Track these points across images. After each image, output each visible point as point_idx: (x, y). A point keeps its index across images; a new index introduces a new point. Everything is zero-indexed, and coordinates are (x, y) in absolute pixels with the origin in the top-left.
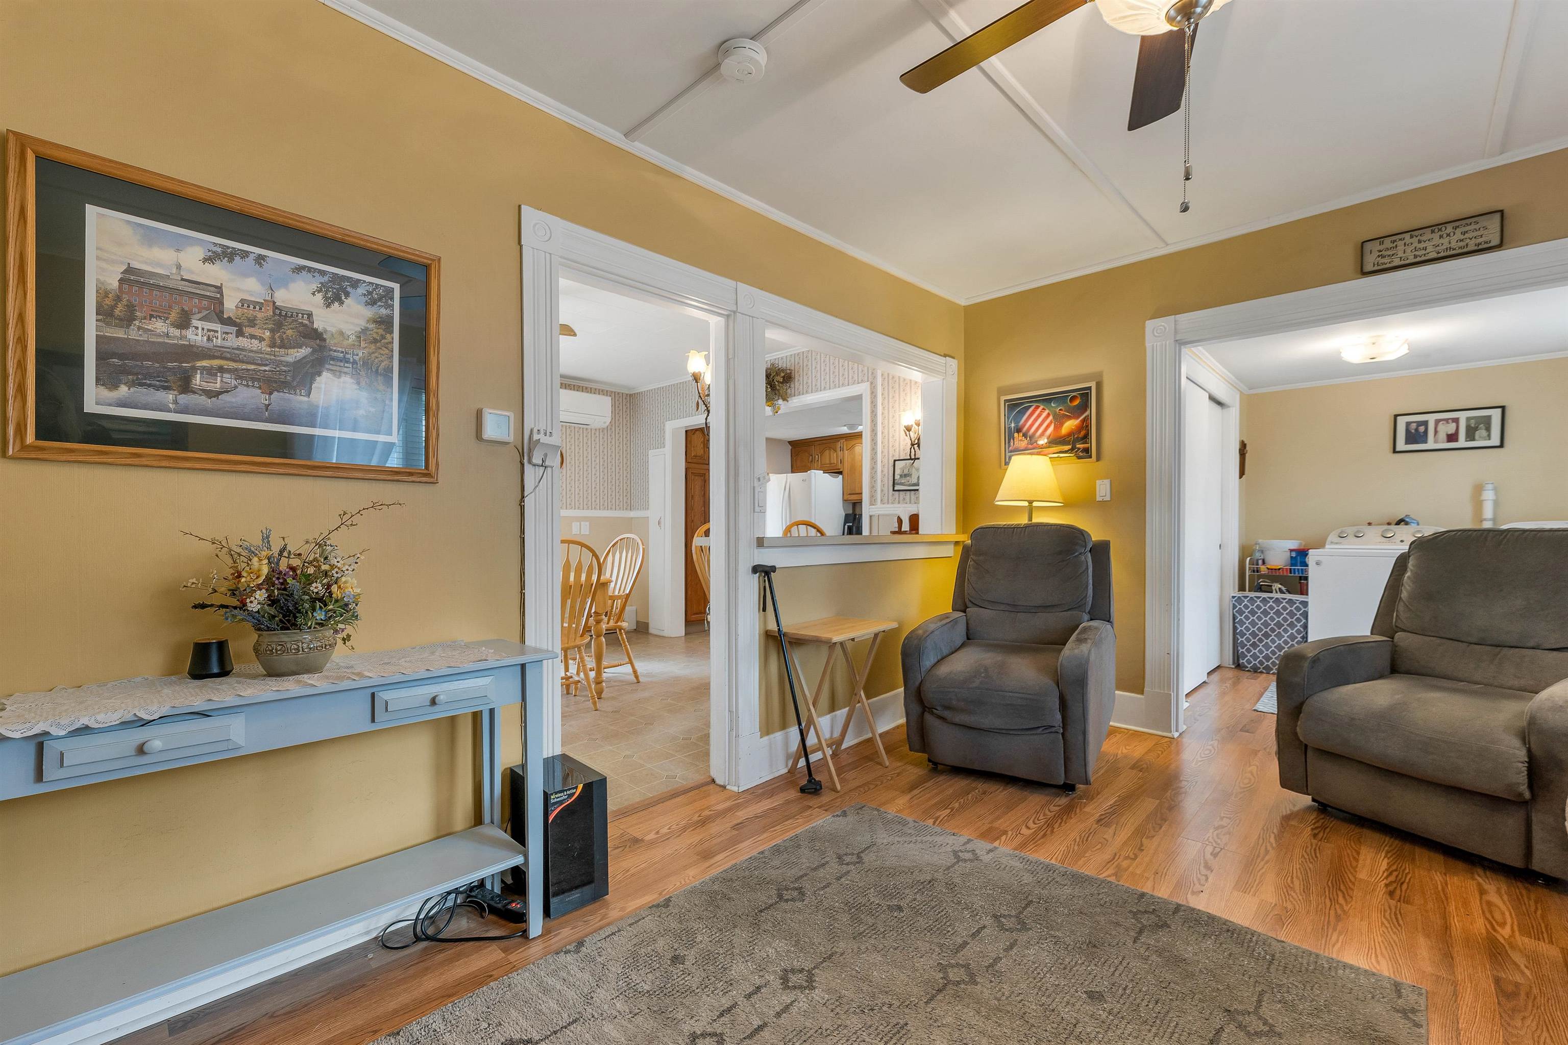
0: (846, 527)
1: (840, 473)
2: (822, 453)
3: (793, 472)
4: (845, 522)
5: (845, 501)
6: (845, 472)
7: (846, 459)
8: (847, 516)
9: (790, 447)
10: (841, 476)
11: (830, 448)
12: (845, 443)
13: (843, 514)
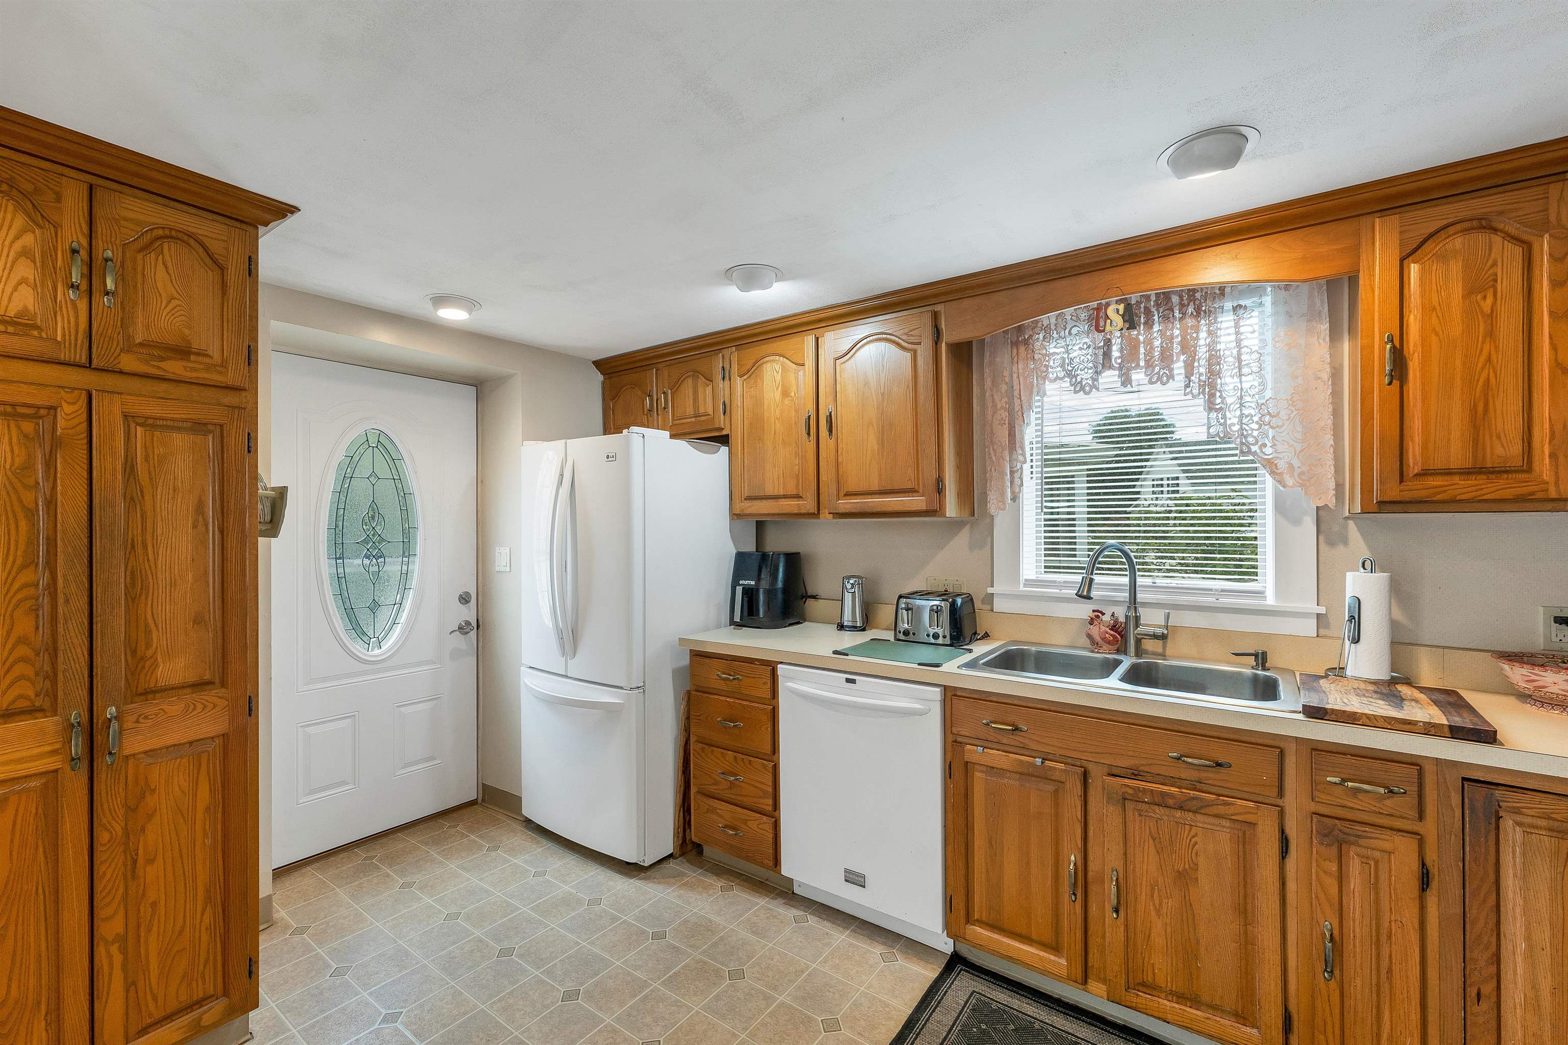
0: (739, 590)
1: (724, 440)
2: (676, 386)
3: (606, 431)
4: (738, 575)
5: (736, 516)
6: (736, 439)
7: (738, 401)
8: (741, 558)
9: (601, 377)
10: (724, 450)
11: (696, 374)
12: (735, 359)
13: (731, 551)
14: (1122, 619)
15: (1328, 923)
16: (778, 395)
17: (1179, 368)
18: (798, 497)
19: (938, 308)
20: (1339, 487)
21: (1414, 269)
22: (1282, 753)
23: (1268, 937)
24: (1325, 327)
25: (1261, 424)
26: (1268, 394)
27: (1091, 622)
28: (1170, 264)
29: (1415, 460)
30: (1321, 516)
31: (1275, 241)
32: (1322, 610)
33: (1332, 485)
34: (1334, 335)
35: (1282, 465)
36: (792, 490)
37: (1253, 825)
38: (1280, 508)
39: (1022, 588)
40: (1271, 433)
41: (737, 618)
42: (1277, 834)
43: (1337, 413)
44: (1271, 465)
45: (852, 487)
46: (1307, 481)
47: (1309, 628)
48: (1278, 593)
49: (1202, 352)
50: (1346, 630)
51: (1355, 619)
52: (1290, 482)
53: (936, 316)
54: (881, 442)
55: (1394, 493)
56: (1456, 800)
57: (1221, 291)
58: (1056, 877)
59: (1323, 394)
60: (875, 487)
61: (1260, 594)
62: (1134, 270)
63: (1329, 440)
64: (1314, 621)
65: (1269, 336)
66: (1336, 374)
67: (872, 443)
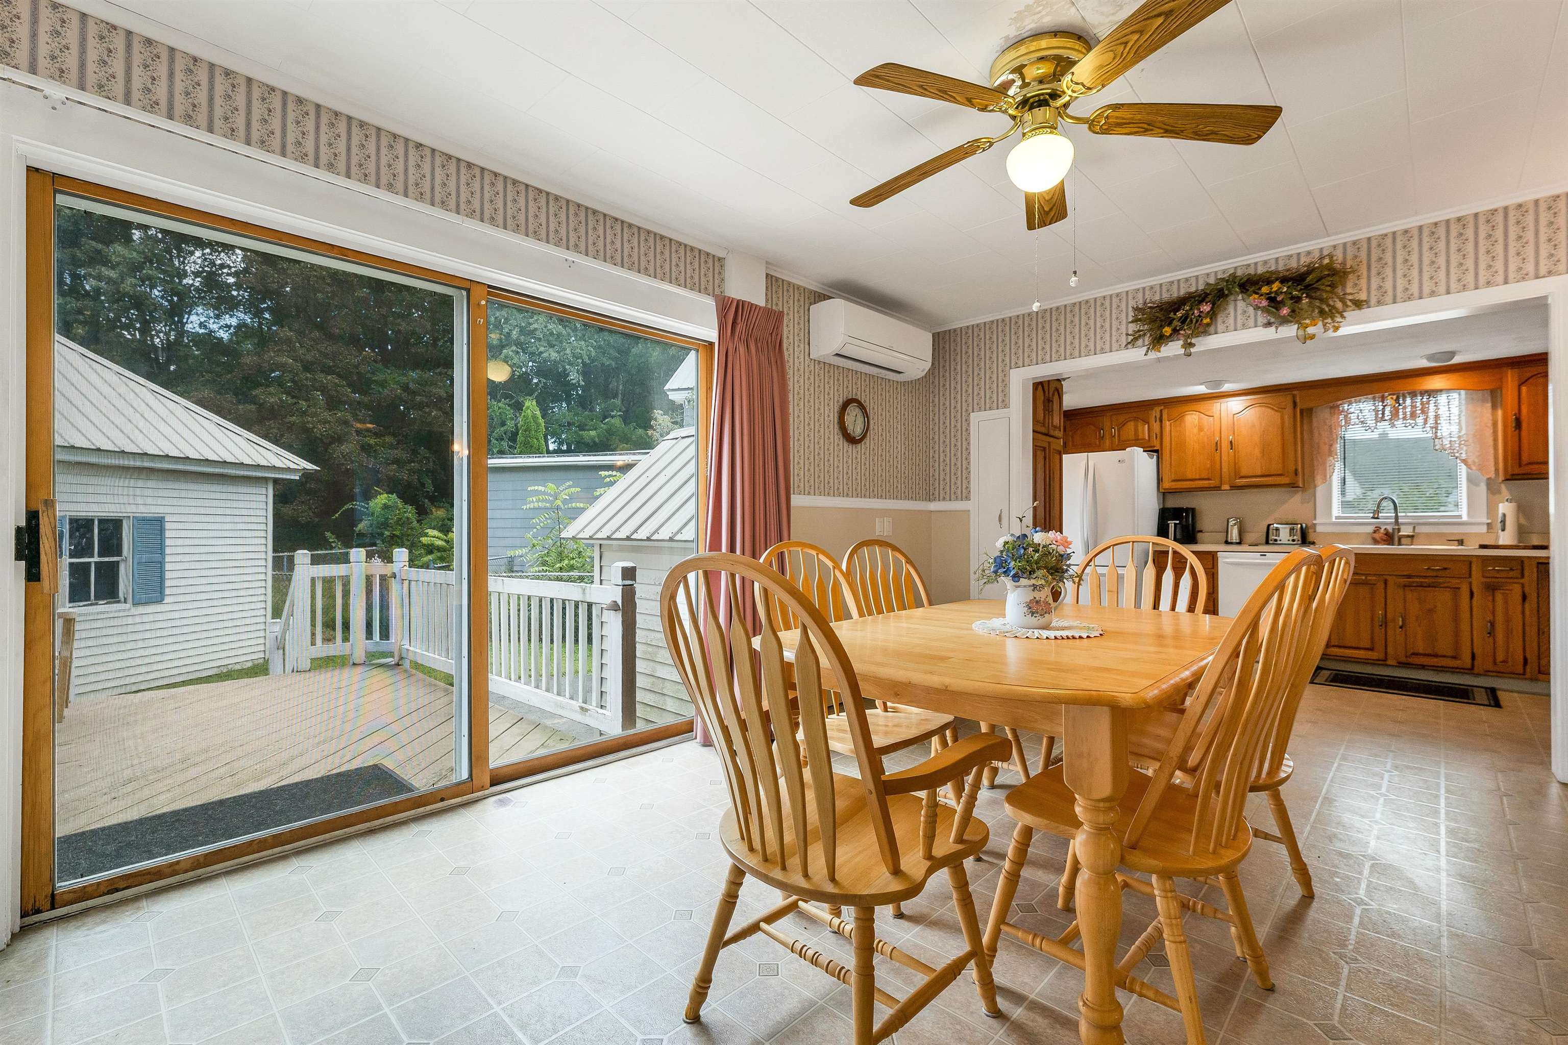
0: (1172, 525)
1: (1156, 451)
2: (1121, 425)
5: (1164, 490)
6: (1163, 451)
7: (1166, 433)
8: (1162, 509)
10: (1155, 456)
11: (1136, 419)
12: (1163, 412)
14: (1391, 531)
15: (1489, 617)
16: (1196, 430)
17: (1420, 420)
18: (1209, 479)
19: (1295, 392)
20: (1497, 470)
21: (1524, 389)
22: (1470, 563)
23: (1465, 626)
24: (1489, 405)
25: (1460, 444)
26: (1463, 432)
27: (1375, 532)
28: (1420, 380)
29: (1525, 458)
30: (1490, 483)
31: (1467, 374)
32: (1489, 521)
33: (1493, 469)
34: (1494, 407)
35: (1470, 461)
36: (1204, 475)
37: (1459, 588)
38: (1470, 480)
39: (1334, 520)
40: (1465, 448)
41: (1178, 536)
42: (1468, 590)
43: (1495, 440)
44: (1464, 461)
45: (1243, 473)
46: (1482, 468)
47: (1484, 529)
48: (1469, 515)
49: (1431, 414)
50: (1499, 525)
51: (1503, 522)
52: (1474, 468)
53: (1294, 396)
54: (1263, 452)
55: (1517, 471)
56: (1535, 570)
57: (1440, 391)
58: (1372, 620)
59: (1489, 432)
60: (1259, 474)
61: (1460, 517)
62: (1400, 382)
63: (1492, 451)
64: (1485, 527)
65: (1463, 408)
66: (1495, 424)
67: (1257, 452)
